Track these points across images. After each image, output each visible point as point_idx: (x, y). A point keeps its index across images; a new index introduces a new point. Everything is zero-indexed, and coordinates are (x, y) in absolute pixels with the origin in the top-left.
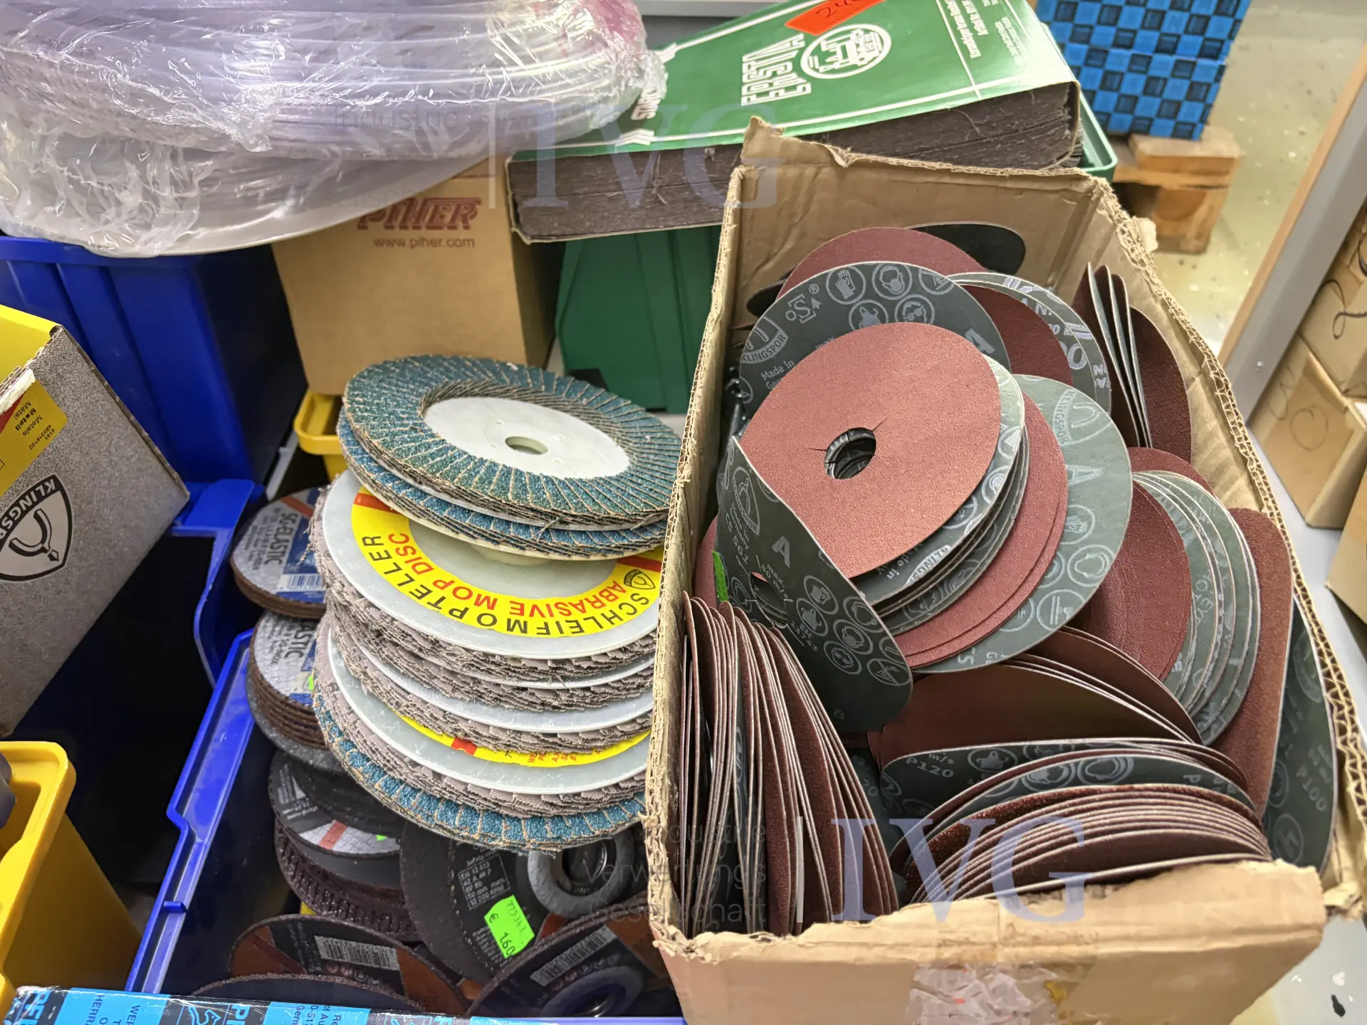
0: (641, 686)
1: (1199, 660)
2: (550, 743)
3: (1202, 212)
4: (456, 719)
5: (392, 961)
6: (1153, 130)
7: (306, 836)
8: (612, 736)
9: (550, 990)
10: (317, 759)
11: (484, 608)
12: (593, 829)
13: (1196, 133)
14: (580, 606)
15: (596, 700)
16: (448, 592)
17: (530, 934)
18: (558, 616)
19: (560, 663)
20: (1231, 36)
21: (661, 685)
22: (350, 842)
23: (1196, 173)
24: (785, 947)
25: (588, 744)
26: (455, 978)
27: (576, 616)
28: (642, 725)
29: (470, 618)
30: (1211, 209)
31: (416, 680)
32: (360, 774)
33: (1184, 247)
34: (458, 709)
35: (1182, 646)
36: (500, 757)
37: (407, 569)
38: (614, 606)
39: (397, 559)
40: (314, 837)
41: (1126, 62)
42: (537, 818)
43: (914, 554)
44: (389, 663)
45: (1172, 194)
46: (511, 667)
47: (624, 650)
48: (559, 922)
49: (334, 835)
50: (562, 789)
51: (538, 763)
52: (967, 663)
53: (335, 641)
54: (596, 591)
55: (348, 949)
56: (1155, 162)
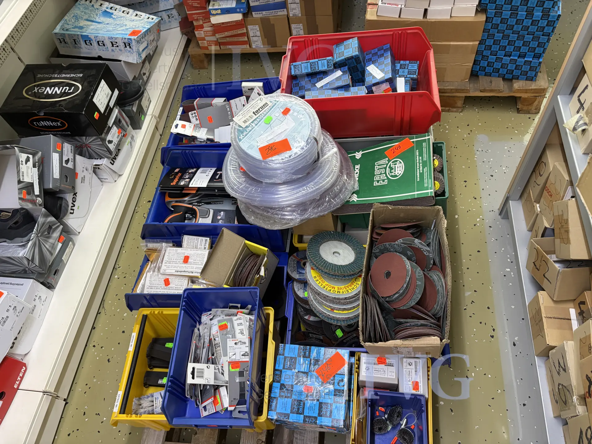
0: (358, 299)
1: (437, 306)
2: (344, 309)
3: (536, 103)
4: (331, 306)
5: (321, 338)
6: (519, 78)
7: (305, 317)
8: (354, 307)
9: (346, 343)
10: (307, 307)
11: (333, 289)
12: (352, 322)
13: (534, 79)
14: (348, 287)
15: (351, 303)
16: (328, 286)
17: (342, 334)
18: (345, 290)
19: (346, 298)
20: (543, 52)
21: (361, 299)
22: (312, 319)
23: (533, 93)
24: (376, 344)
25: (350, 309)
26: (331, 340)
27: (348, 289)
28: (358, 305)
29: (332, 291)
30: (539, 102)
31: (324, 301)
32: (314, 310)
33: (531, 112)
34: (331, 305)
35: (436, 304)
36: (337, 312)
37: (321, 282)
38: (353, 286)
39: (320, 281)
40: (306, 317)
41: (509, 61)
42: (344, 321)
43: (394, 294)
44: (320, 298)
45: (525, 99)
46: (338, 299)
47: (355, 294)
48: (346, 332)
49: (309, 317)
50: (347, 317)
51: (343, 312)
52: (402, 308)
53: (311, 293)
54: (350, 283)
55: (314, 336)
56: (519, 91)
